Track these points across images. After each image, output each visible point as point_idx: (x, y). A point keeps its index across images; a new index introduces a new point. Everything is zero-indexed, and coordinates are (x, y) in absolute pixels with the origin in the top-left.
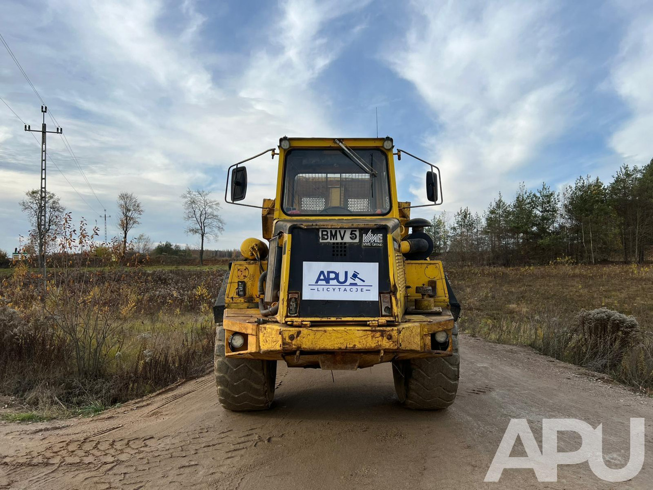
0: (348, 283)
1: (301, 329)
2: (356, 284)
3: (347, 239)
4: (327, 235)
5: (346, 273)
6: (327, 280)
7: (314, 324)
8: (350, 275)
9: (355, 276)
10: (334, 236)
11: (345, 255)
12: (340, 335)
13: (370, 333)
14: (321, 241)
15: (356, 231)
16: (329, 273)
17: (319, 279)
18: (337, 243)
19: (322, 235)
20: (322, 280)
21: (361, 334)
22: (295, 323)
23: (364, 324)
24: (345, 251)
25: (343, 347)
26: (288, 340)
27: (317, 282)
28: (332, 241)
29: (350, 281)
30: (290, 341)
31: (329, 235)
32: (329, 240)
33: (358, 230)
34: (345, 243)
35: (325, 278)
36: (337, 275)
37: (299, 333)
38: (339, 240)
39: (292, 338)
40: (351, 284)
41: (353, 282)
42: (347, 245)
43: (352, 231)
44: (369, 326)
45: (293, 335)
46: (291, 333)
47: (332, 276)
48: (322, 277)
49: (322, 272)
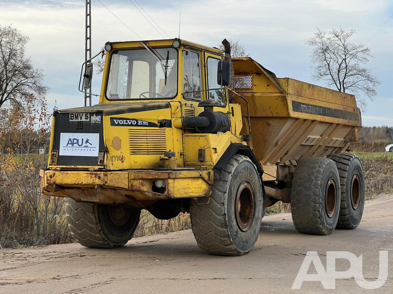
0: (83, 146)
1: (55, 172)
2: (87, 146)
3: (84, 119)
4: (73, 117)
5: (83, 139)
6: (73, 144)
7: (62, 170)
8: (84, 141)
9: (87, 141)
10: (77, 117)
11: (82, 129)
12: (74, 176)
13: (89, 175)
14: (70, 120)
15: (88, 114)
16: (74, 139)
17: (68, 143)
18: (79, 122)
19: (71, 117)
20: (70, 144)
21: (85, 175)
22: (53, 169)
23: (87, 170)
24: (82, 126)
25: (76, 183)
26: (49, 178)
27: (67, 145)
28: (76, 120)
29: (84, 144)
30: (50, 179)
31: (74, 117)
32: (74, 120)
33: (89, 114)
34: (82, 122)
35: (72, 142)
36: (78, 141)
37: (54, 174)
38: (79, 120)
39: (51, 177)
40: (85, 146)
41: (86, 145)
42: (83, 123)
43: (86, 114)
44: (89, 171)
46: (51, 174)
47: (75, 141)
48: (70, 142)
49: (70, 139)
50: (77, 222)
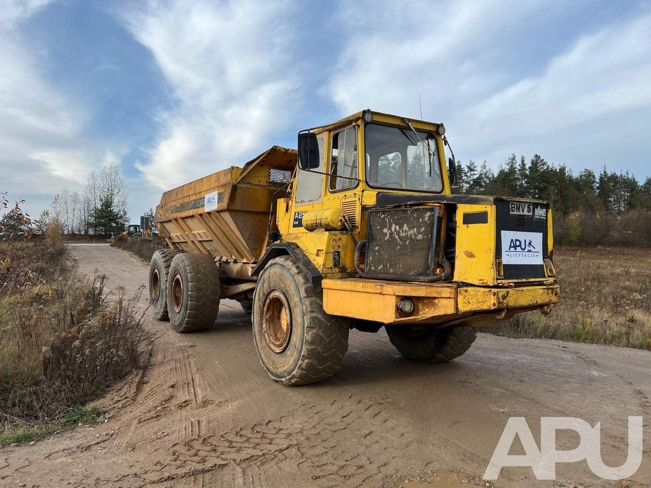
0: (526, 250)
1: (509, 290)
2: (531, 250)
3: (526, 213)
4: (514, 207)
5: (525, 240)
6: (515, 247)
7: (517, 285)
8: (527, 243)
9: (530, 244)
10: (518, 209)
11: (524, 226)
12: (530, 294)
13: (546, 290)
14: (511, 213)
15: (530, 205)
16: (516, 240)
17: (511, 247)
18: (520, 215)
19: (512, 207)
20: (512, 247)
21: (541, 291)
22: (505, 285)
23: (540, 284)
24: (524, 222)
25: (531, 304)
26: (501, 300)
27: (509, 249)
28: (517, 213)
29: (527, 248)
30: (502, 300)
31: (516, 207)
32: (515, 213)
33: (532, 205)
34: (524, 215)
35: (514, 245)
36: (520, 242)
37: (508, 293)
38: (521, 213)
39: (504, 297)
40: (528, 250)
41: (529, 249)
42: (525, 217)
43: (529, 205)
44: (545, 285)
45: (504, 295)
46: (503, 293)
47: (518, 243)
48: (512, 245)
49: (512, 240)
50: (325, 355)
